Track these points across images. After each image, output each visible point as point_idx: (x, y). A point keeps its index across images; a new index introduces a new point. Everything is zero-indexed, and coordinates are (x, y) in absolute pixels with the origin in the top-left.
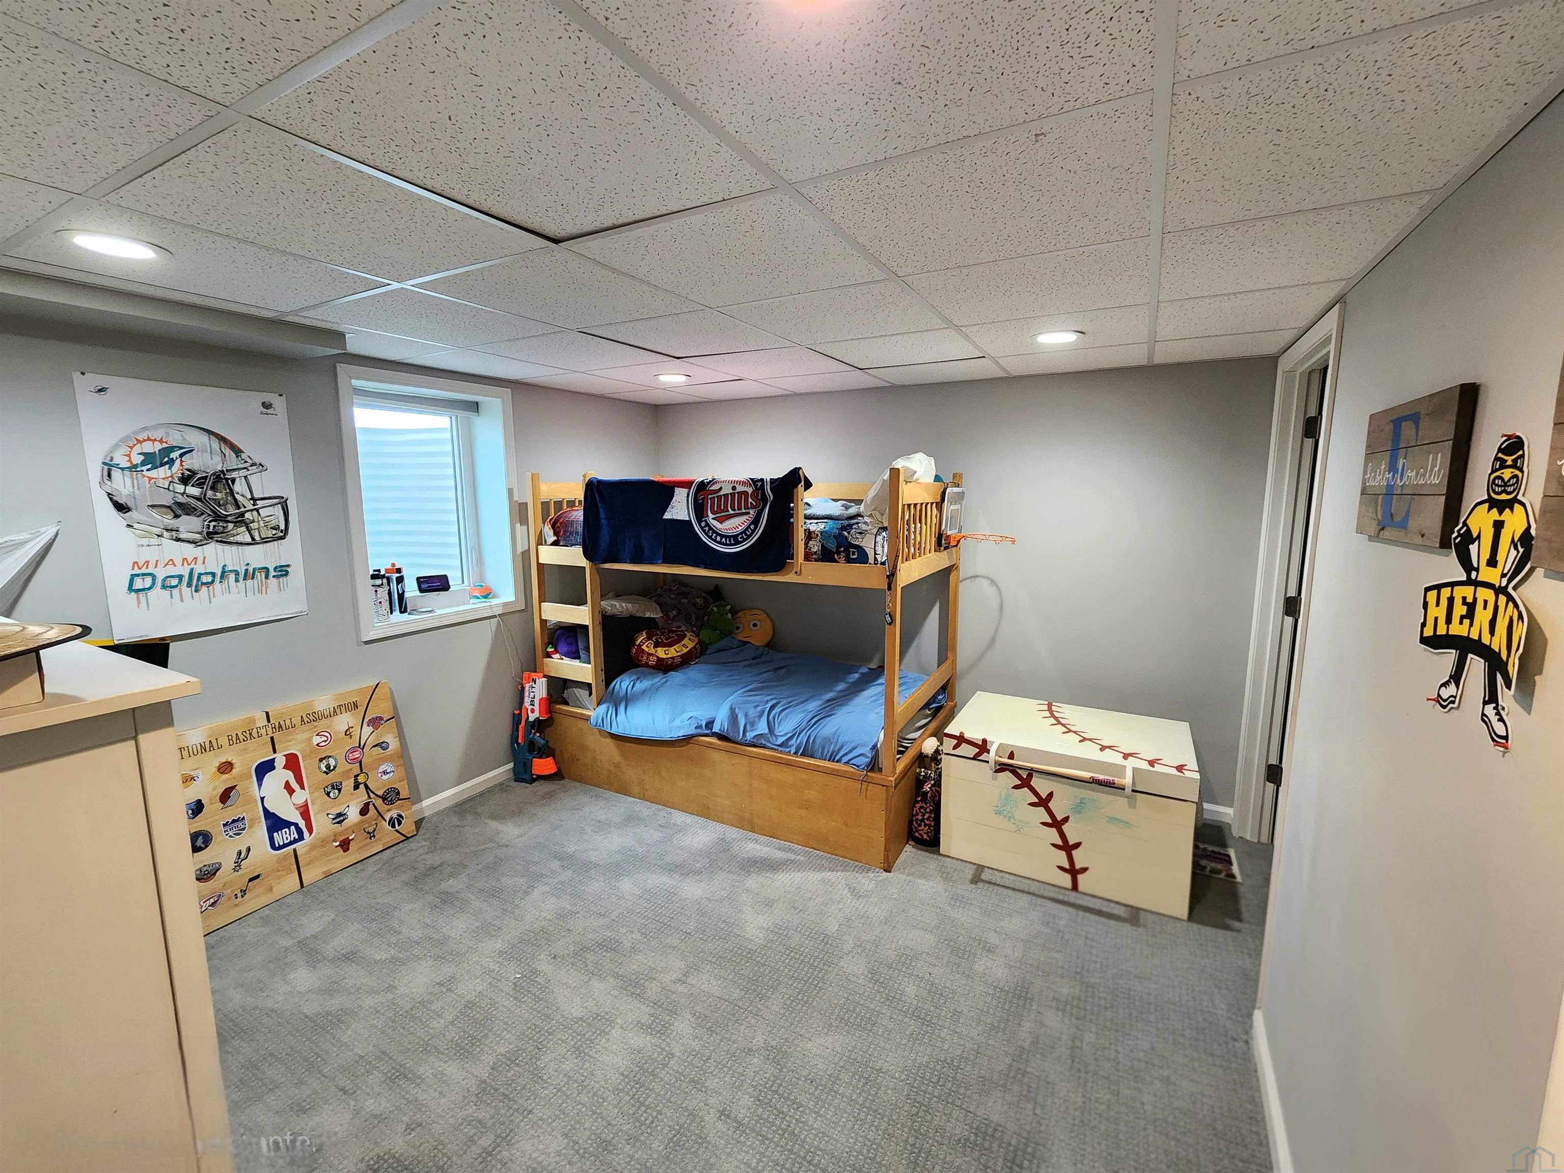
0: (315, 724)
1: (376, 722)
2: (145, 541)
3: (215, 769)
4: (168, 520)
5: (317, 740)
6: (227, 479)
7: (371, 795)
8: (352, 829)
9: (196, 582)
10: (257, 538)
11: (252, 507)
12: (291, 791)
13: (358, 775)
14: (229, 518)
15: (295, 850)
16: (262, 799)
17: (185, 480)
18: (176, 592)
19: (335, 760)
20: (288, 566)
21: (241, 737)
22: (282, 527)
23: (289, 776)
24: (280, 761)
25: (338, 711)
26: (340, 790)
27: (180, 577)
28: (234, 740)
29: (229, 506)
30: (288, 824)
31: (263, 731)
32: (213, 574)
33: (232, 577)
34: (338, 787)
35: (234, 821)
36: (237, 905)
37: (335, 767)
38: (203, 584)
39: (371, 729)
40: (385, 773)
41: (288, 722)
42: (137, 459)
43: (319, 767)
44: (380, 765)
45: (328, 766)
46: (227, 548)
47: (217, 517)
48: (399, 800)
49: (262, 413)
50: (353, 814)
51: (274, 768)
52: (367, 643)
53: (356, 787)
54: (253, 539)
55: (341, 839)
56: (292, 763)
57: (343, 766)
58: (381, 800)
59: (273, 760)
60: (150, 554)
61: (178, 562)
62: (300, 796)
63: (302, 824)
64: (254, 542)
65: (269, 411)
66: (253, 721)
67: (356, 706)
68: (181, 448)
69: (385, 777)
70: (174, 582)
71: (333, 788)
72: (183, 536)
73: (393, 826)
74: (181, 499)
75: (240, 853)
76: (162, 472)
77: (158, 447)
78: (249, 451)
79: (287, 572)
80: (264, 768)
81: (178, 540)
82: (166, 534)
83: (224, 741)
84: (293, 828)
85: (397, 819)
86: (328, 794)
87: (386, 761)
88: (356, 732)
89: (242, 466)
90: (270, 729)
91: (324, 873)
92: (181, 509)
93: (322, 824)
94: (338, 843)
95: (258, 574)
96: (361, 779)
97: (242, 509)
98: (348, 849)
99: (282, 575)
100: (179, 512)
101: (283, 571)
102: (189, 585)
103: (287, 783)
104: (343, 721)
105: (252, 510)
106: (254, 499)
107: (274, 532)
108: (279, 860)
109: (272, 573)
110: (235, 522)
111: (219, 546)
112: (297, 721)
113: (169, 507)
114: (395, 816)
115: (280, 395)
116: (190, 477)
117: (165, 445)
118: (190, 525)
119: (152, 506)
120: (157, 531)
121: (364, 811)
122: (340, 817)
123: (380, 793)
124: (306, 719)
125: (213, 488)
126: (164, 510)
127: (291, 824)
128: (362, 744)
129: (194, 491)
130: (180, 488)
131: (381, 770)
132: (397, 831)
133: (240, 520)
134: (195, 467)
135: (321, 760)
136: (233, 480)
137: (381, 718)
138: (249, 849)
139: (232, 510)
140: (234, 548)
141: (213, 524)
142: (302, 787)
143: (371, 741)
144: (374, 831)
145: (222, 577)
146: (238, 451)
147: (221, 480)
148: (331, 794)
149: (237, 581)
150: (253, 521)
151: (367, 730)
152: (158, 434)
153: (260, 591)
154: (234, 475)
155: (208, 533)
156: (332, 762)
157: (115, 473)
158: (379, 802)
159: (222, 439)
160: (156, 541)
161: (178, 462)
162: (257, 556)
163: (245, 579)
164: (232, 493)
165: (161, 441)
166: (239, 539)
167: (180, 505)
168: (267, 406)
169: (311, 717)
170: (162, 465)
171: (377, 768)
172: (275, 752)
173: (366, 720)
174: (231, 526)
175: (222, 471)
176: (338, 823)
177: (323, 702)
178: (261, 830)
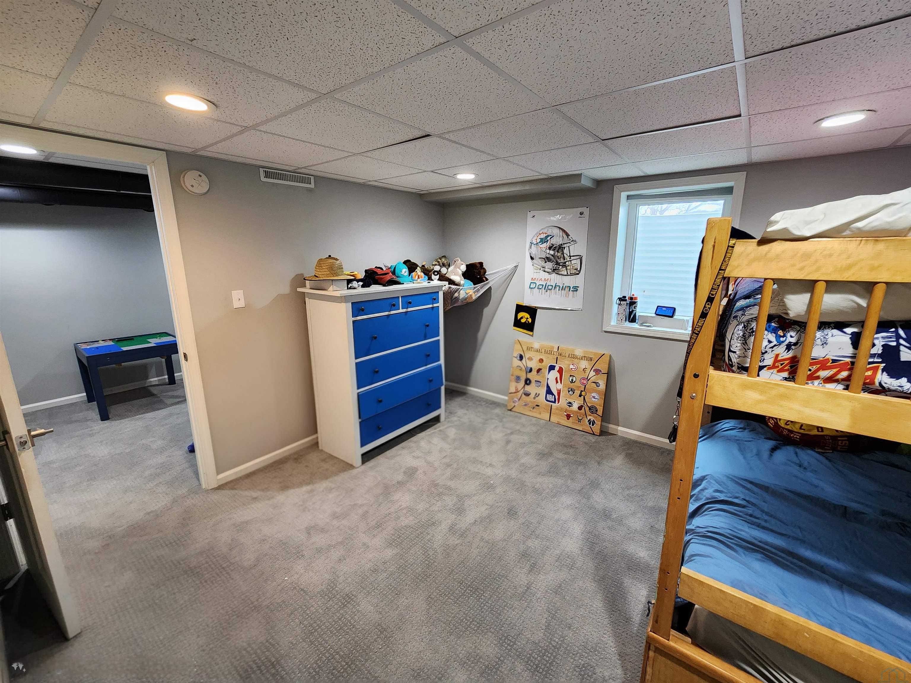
0: (573, 359)
1: (597, 371)
2: (536, 271)
3: (538, 360)
4: (543, 263)
5: (571, 367)
6: (562, 247)
7: (585, 403)
8: (574, 412)
9: (547, 288)
10: (569, 273)
11: (569, 260)
12: (557, 382)
13: (582, 391)
14: (561, 264)
15: (551, 405)
16: (548, 379)
17: (550, 248)
18: (541, 290)
19: (576, 379)
20: (578, 287)
21: (548, 352)
22: (579, 269)
23: (558, 375)
24: (557, 368)
25: (583, 358)
26: (574, 393)
27: (543, 285)
28: (546, 352)
29: (561, 259)
30: (553, 394)
31: (555, 353)
32: (552, 286)
33: (558, 288)
34: (573, 391)
35: (538, 381)
36: (530, 411)
37: (575, 382)
38: (549, 289)
39: (594, 374)
40: (594, 397)
41: (564, 354)
42: (539, 240)
43: (569, 379)
44: (593, 393)
45: (572, 380)
46: (558, 276)
47: (557, 264)
48: (596, 414)
49: (579, 217)
50: (575, 407)
51: (554, 369)
52: (606, 332)
53: (580, 396)
54: (567, 274)
55: (568, 413)
56: (560, 371)
57: (578, 384)
58: (588, 408)
59: (555, 366)
60: (536, 276)
61: (543, 280)
62: (560, 386)
63: (557, 397)
64: (567, 275)
65: (582, 216)
66: (553, 348)
67: (591, 359)
68: (551, 235)
69: (593, 399)
70: (541, 287)
71: (571, 390)
72: (546, 270)
73: (590, 424)
74: (548, 256)
75: (536, 394)
76: (545, 245)
77: (545, 235)
78: (572, 236)
79: (577, 289)
80: (552, 368)
81: (544, 271)
82: (542, 269)
83: (543, 351)
84: (553, 396)
85: (593, 423)
86: (569, 391)
87: (596, 392)
88: (588, 371)
89: (568, 242)
90: (557, 354)
91: (558, 422)
92: (547, 259)
93: (563, 402)
94: (566, 414)
95: (566, 289)
96: (583, 393)
97: (566, 260)
98: (569, 419)
99: (575, 291)
100: (546, 261)
101: (576, 289)
102: (545, 289)
103: (557, 377)
104: (584, 364)
105: (569, 261)
106: (570, 256)
107: (575, 271)
108: (546, 405)
109: (572, 289)
110: (562, 266)
111: (556, 275)
112: (567, 355)
113: (544, 259)
114: (592, 420)
115: (587, 208)
116: (552, 247)
117: (547, 235)
118: (549, 266)
119: (540, 258)
120: (540, 267)
121: (580, 408)
122: (570, 404)
123: (589, 405)
124: (570, 356)
125: (558, 252)
126: (542, 259)
127: (554, 395)
128: (588, 378)
129: (552, 252)
130: (548, 251)
131: (592, 395)
132: (590, 427)
133: (564, 265)
134: (554, 243)
135: (571, 376)
136: (564, 248)
137: (600, 371)
138: (539, 394)
139: (562, 261)
140: (561, 276)
141: (556, 266)
142: (561, 383)
143: (593, 379)
144: (581, 420)
145: (555, 288)
146: (568, 235)
147: (560, 248)
148: (570, 392)
149: (559, 290)
150: (569, 266)
151: (592, 373)
152: (545, 231)
153: (566, 296)
154: (565, 246)
155: (554, 270)
156: (574, 380)
157: (533, 246)
158: (587, 409)
159: (564, 231)
160: (538, 271)
161: (549, 241)
162: (568, 281)
163: (562, 290)
164: (563, 253)
165: (546, 233)
166: (562, 273)
167: (547, 258)
168: (581, 214)
169: (572, 356)
170: (545, 242)
171: (591, 393)
172: (556, 363)
173: (593, 368)
174: (561, 267)
175: (561, 244)
176: (569, 406)
177: (579, 352)
178: (544, 390)
